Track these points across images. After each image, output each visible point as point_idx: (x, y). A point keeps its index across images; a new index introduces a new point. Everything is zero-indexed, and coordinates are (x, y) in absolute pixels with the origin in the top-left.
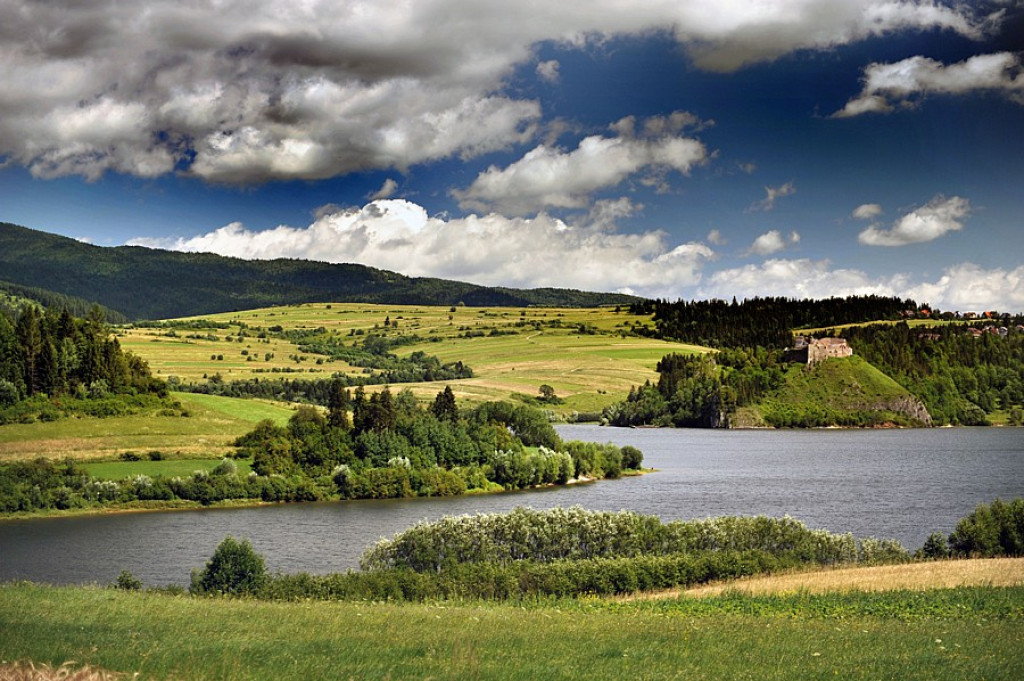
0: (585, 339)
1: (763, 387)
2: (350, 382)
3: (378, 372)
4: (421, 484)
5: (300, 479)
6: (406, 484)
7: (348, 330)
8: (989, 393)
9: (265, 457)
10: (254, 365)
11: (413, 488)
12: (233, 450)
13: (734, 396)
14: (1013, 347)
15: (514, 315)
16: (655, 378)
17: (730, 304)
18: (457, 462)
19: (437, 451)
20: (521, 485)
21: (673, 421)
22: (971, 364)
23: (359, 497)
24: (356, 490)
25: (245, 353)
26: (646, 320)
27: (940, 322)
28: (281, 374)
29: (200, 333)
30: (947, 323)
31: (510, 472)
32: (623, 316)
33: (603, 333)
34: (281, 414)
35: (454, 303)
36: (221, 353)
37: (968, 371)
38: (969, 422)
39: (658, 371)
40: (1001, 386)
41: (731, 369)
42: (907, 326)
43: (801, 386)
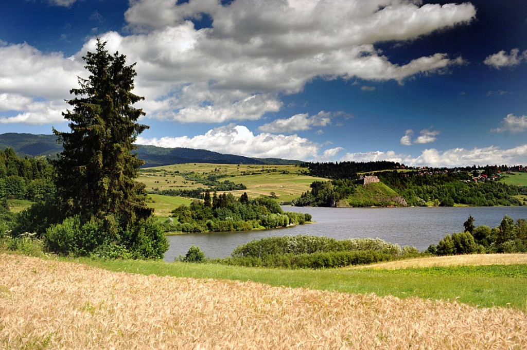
0: (285, 176)
1: (348, 193)
2: (204, 191)
3: (213, 187)
4: (237, 226)
5: (195, 225)
6: (232, 226)
7: (202, 173)
8: (427, 195)
9: (182, 217)
10: (169, 185)
11: (234, 228)
12: (171, 214)
13: (339, 196)
14: (435, 179)
15: (260, 168)
16: (310, 190)
17: (335, 163)
18: (249, 219)
19: (242, 215)
20: (271, 227)
21: (317, 204)
22: (421, 185)
23: (216, 231)
24: (215, 228)
25: (166, 180)
26: (306, 169)
27: (408, 170)
28: (179, 188)
29: (150, 173)
30: (411, 170)
31: (267, 222)
32: (298, 168)
33: (291, 174)
34: (187, 202)
35: (238, 163)
36: (158, 180)
37: (420, 187)
38: (420, 205)
39: (311, 187)
40: (431, 192)
41: (337, 186)
42: (397, 172)
43: (362, 192)
